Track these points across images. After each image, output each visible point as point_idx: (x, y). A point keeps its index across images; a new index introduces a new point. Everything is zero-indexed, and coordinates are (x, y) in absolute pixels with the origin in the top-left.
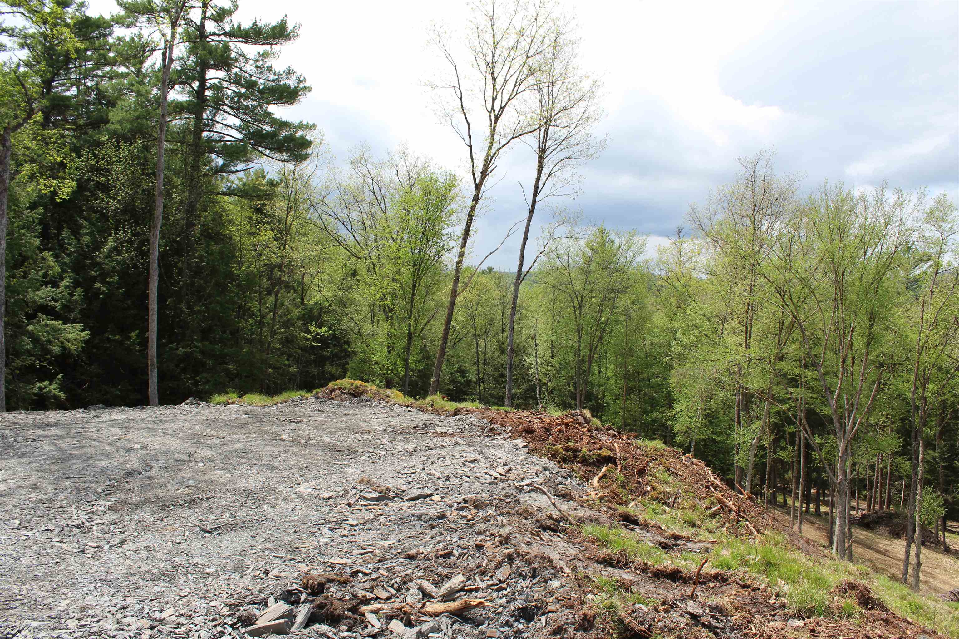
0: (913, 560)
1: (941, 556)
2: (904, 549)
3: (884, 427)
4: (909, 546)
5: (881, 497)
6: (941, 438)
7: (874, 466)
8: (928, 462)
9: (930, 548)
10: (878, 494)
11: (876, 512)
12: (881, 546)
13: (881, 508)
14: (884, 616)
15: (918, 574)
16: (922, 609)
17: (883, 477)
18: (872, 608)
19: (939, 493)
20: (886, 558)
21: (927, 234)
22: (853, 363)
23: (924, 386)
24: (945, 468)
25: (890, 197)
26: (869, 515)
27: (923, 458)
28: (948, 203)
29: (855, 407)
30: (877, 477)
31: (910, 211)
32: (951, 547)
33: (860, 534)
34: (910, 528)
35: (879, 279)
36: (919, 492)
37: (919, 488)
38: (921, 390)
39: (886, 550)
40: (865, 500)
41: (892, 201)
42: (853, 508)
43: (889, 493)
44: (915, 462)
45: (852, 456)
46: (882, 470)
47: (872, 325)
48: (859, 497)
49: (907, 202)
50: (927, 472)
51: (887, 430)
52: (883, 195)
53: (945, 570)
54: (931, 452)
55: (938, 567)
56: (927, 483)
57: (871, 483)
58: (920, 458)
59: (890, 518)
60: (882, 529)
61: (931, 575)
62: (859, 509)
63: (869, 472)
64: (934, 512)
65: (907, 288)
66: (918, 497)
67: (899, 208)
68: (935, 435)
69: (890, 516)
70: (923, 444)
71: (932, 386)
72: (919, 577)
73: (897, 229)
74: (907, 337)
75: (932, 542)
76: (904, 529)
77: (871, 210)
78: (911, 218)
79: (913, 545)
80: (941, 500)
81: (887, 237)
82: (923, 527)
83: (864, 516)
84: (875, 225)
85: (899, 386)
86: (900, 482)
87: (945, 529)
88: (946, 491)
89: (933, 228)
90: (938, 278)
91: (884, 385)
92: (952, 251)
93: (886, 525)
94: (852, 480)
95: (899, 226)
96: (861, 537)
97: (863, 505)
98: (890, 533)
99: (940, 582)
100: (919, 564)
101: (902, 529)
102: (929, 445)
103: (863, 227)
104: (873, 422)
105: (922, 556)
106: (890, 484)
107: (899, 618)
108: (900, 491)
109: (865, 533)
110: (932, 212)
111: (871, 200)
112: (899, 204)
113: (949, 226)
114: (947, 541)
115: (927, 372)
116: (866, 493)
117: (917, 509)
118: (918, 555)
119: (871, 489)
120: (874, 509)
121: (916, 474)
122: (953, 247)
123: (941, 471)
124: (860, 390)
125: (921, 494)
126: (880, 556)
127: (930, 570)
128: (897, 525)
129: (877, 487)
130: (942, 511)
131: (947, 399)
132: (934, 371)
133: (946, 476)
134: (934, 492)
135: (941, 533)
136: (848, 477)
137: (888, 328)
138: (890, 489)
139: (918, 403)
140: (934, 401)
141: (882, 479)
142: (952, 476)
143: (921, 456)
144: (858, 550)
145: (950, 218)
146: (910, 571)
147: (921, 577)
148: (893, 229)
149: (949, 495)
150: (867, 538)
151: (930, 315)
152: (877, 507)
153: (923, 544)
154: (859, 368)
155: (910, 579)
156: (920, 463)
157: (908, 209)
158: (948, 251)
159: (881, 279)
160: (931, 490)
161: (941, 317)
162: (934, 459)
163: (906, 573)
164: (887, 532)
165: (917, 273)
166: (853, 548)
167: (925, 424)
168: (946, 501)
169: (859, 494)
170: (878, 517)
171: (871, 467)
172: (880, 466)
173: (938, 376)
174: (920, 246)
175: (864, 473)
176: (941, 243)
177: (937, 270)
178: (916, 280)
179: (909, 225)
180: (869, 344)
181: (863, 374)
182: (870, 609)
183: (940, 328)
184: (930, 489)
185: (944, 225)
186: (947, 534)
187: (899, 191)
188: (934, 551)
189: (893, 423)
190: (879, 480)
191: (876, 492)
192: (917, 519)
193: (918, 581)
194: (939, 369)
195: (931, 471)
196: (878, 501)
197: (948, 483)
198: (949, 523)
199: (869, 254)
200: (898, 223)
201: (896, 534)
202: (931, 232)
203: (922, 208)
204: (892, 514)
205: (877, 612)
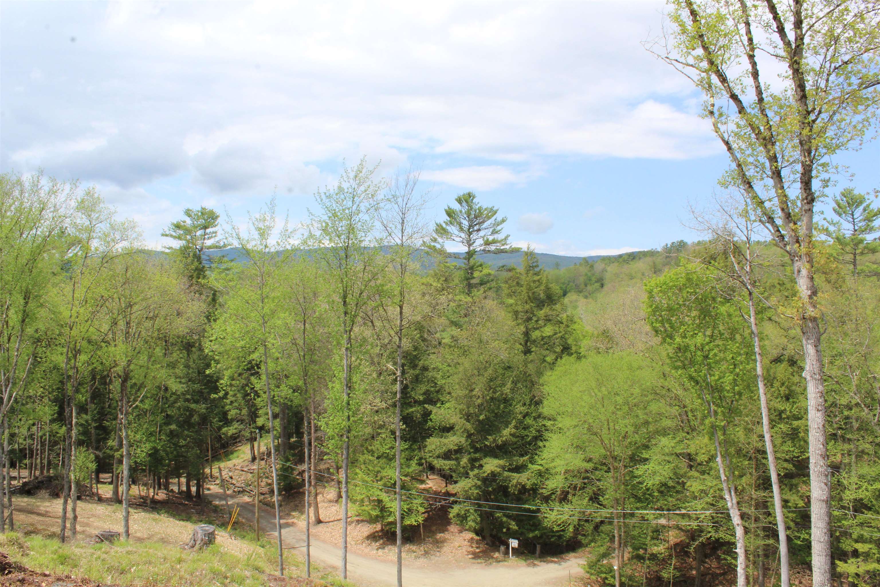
0: (70, 515)
1: (95, 505)
2: (62, 507)
3: (42, 397)
4: (66, 502)
5: (41, 463)
6: (92, 402)
7: (34, 435)
8: (82, 425)
9: (86, 501)
10: (39, 461)
11: (37, 478)
12: (42, 508)
13: (42, 472)
14: (21, 576)
15: (75, 526)
16: (69, 558)
17: (43, 444)
18: (10, 572)
19: (91, 451)
20: (47, 519)
21: (78, 221)
22: (9, 339)
23: (75, 357)
24: (96, 428)
25: (45, 183)
26: (30, 482)
27: (77, 423)
28: (96, 196)
29: (11, 381)
30: (37, 445)
31: (64, 199)
32: (103, 496)
33: (23, 501)
34: (66, 487)
35: (33, 260)
36: (73, 453)
37: (73, 449)
38: (73, 361)
39: (47, 512)
40: (26, 468)
41: (46, 189)
42: (15, 478)
43: (48, 458)
44: (69, 426)
45: (9, 428)
46: (41, 437)
47: (27, 303)
48: (20, 467)
49: (60, 190)
50: (82, 434)
51: (46, 400)
52: (38, 182)
53: (99, 517)
54: (84, 416)
55: (93, 515)
56: (80, 443)
57: (31, 451)
58: (74, 422)
59: (50, 481)
60: (44, 493)
61: (88, 525)
62: (20, 477)
63: (29, 441)
64: (87, 468)
65: (62, 269)
66: (73, 458)
67: (53, 196)
68: (86, 400)
69: (50, 479)
70: (76, 410)
71: (83, 358)
72: (75, 529)
73: (51, 215)
74: (60, 313)
75: (88, 496)
76: (62, 488)
77: (27, 195)
78: (64, 206)
79: (70, 501)
80: (92, 456)
81: (43, 221)
82: (78, 483)
83: (25, 484)
84: (31, 210)
85: (53, 359)
86: (59, 446)
87: (98, 482)
88: (97, 448)
89: (83, 216)
90: (88, 261)
91: (41, 358)
92: (99, 237)
93: (47, 488)
94: (12, 451)
95: (53, 212)
96: (23, 504)
97: (25, 473)
98: (50, 495)
99: (95, 529)
100: (75, 517)
101: (61, 489)
102: (82, 409)
103: (20, 210)
104: (31, 394)
105: (78, 509)
106: (49, 450)
107: (37, 574)
108: (58, 455)
109: (26, 499)
110: (83, 201)
111: (27, 185)
112: (52, 192)
113: (97, 215)
114: (100, 492)
115: (78, 344)
116: (27, 461)
117: (72, 468)
118: (74, 510)
119: (31, 457)
120: (35, 476)
121: (70, 437)
122: (100, 234)
123: (93, 431)
124: (16, 365)
125: (76, 453)
126: (41, 518)
127: (86, 520)
128: (56, 486)
129: (37, 454)
130: (93, 466)
131: (96, 368)
132: (84, 343)
133: (98, 435)
134: (87, 450)
135: (94, 485)
136: (5, 449)
137: (42, 305)
138: (49, 454)
139: (71, 373)
140: (85, 371)
141: (41, 446)
142: (102, 434)
143: (74, 421)
144: (20, 518)
145: (98, 208)
146: (68, 525)
147: (78, 528)
148: (48, 214)
149: (100, 451)
150: (28, 505)
151: (80, 294)
152: (38, 473)
153: (79, 498)
154: (14, 345)
155: (68, 533)
156: (74, 427)
157: (62, 197)
158: (96, 238)
159: (35, 260)
160: (85, 449)
161: (90, 295)
162: (87, 421)
163: (64, 528)
164: (47, 494)
165: (71, 255)
166: (14, 517)
167: (77, 391)
168: (97, 457)
169: (19, 464)
170: (39, 482)
171: (31, 436)
172: (40, 434)
173: (88, 348)
174: (71, 231)
175: (24, 442)
176: (90, 230)
177: (87, 253)
178: (69, 262)
179: (62, 212)
180: (23, 321)
181: (18, 350)
182: (7, 574)
183: (88, 305)
184: (83, 449)
185: (93, 215)
186: (99, 486)
187: (53, 180)
188: (89, 502)
189: (49, 393)
190: (39, 447)
191: (36, 459)
192: (73, 477)
193: (74, 532)
194: (89, 342)
195: (85, 433)
196: (39, 467)
197: (98, 441)
198: (102, 476)
199: (24, 236)
200: (52, 209)
201: (56, 495)
202: (82, 220)
203: (74, 198)
204: (52, 477)
205: (14, 575)
